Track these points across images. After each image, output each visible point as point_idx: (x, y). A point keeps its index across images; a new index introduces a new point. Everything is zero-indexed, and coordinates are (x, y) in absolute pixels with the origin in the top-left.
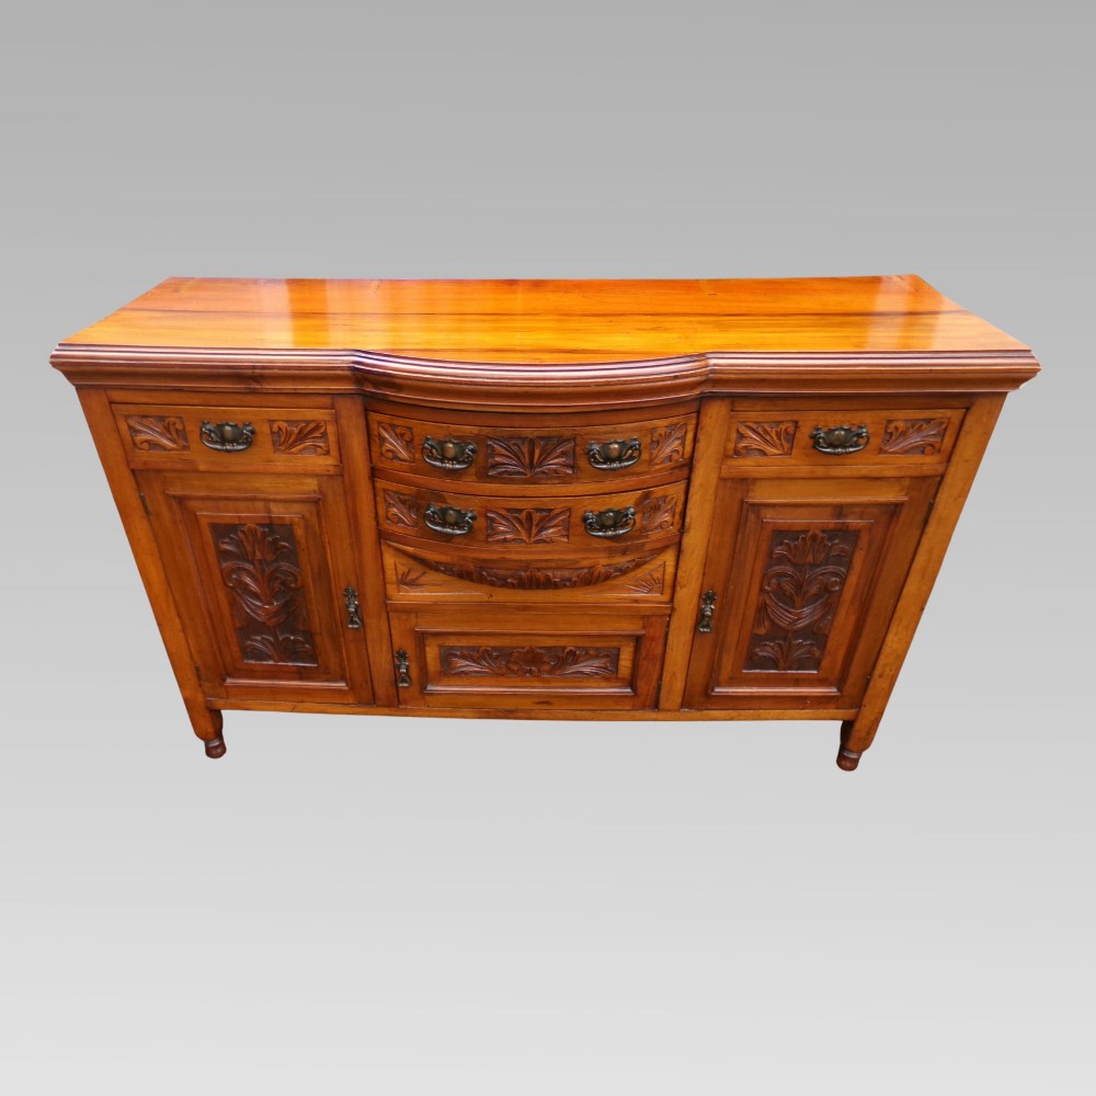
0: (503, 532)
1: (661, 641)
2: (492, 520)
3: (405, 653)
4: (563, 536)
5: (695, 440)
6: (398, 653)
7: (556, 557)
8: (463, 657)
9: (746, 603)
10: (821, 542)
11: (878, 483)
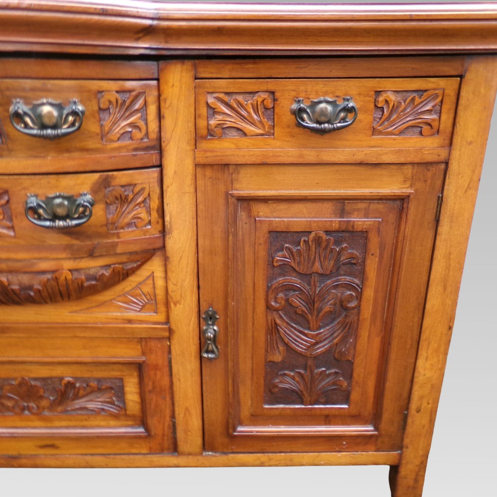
4: (8, 227)
5: (160, 117)
9: (253, 324)
10: (327, 246)
11: (378, 171)
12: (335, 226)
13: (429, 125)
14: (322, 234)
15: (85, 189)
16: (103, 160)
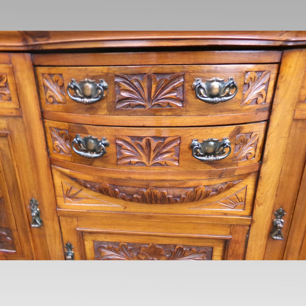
0: (129, 157)
1: (243, 244)
2: (120, 146)
3: (71, 245)
4: (175, 160)
6: (67, 244)
7: (169, 178)
8: (109, 249)
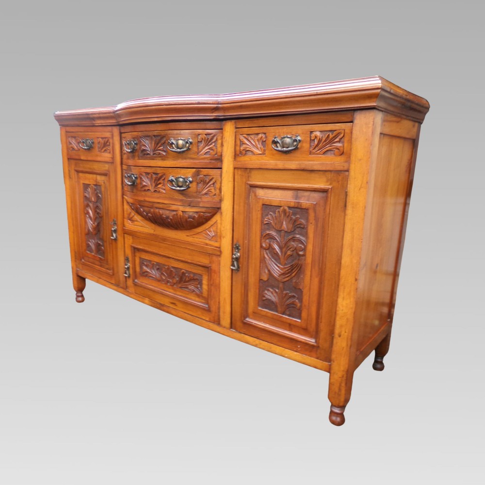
0: (145, 186)
2: (141, 179)
3: (129, 259)
4: (164, 189)
5: (222, 145)
6: (126, 257)
7: (161, 201)
10: (289, 215)
11: (313, 175)
12: (292, 205)
13: (338, 149)
14: (286, 208)
15: (189, 175)
16: (197, 163)
